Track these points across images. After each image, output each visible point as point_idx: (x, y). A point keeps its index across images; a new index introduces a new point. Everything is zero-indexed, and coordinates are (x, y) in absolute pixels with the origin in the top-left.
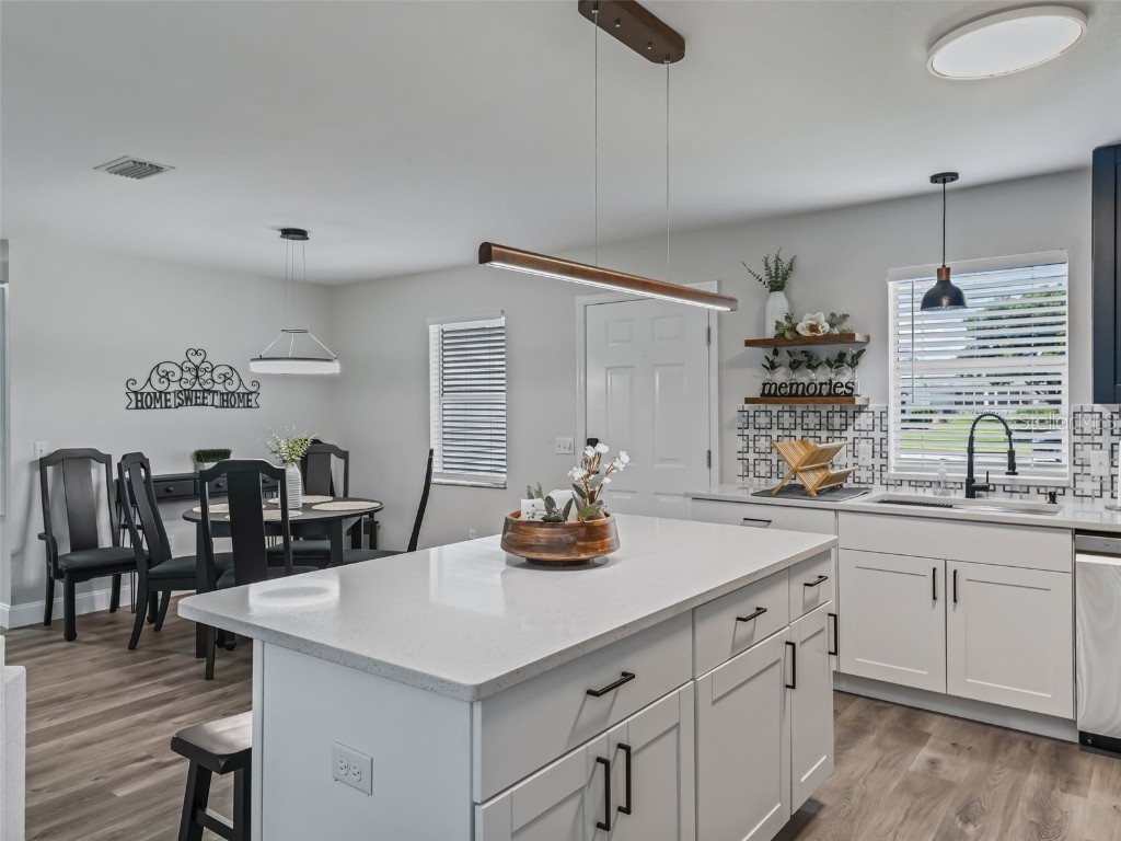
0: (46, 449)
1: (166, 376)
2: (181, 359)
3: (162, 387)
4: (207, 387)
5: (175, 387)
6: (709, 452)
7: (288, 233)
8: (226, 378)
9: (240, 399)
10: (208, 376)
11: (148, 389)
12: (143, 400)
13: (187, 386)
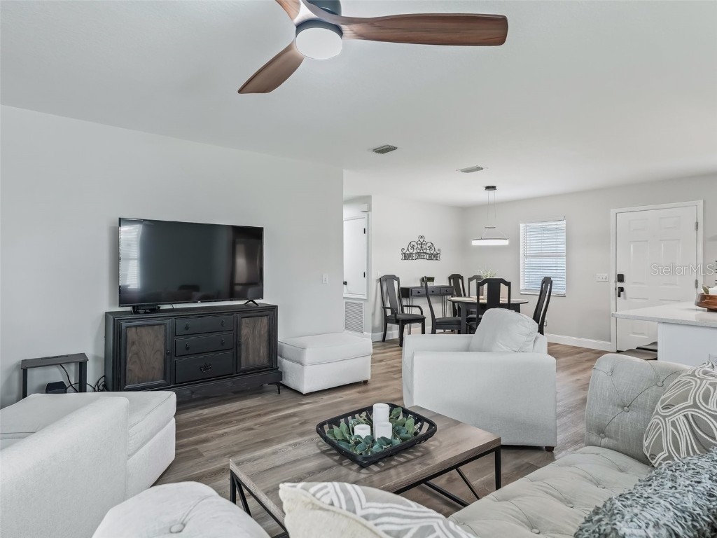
0: (381, 274)
1: (413, 247)
2: (417, 240)
3: (411, 251)
4: (425, 251)
5: (415, 251)
6: (697, 281)
7: (488, 188)
8: (430, 248)
9: (434, 256)
10: (425, 247)
11: (408, 252)
12: (407, 256)
13: (419, 251)
